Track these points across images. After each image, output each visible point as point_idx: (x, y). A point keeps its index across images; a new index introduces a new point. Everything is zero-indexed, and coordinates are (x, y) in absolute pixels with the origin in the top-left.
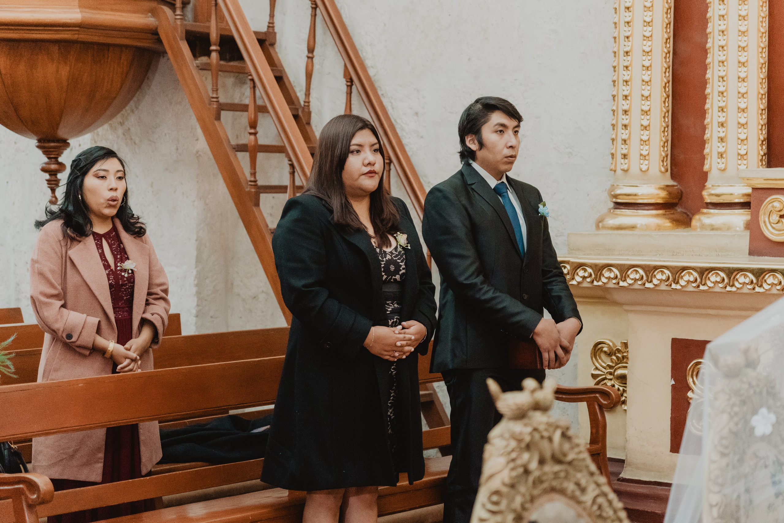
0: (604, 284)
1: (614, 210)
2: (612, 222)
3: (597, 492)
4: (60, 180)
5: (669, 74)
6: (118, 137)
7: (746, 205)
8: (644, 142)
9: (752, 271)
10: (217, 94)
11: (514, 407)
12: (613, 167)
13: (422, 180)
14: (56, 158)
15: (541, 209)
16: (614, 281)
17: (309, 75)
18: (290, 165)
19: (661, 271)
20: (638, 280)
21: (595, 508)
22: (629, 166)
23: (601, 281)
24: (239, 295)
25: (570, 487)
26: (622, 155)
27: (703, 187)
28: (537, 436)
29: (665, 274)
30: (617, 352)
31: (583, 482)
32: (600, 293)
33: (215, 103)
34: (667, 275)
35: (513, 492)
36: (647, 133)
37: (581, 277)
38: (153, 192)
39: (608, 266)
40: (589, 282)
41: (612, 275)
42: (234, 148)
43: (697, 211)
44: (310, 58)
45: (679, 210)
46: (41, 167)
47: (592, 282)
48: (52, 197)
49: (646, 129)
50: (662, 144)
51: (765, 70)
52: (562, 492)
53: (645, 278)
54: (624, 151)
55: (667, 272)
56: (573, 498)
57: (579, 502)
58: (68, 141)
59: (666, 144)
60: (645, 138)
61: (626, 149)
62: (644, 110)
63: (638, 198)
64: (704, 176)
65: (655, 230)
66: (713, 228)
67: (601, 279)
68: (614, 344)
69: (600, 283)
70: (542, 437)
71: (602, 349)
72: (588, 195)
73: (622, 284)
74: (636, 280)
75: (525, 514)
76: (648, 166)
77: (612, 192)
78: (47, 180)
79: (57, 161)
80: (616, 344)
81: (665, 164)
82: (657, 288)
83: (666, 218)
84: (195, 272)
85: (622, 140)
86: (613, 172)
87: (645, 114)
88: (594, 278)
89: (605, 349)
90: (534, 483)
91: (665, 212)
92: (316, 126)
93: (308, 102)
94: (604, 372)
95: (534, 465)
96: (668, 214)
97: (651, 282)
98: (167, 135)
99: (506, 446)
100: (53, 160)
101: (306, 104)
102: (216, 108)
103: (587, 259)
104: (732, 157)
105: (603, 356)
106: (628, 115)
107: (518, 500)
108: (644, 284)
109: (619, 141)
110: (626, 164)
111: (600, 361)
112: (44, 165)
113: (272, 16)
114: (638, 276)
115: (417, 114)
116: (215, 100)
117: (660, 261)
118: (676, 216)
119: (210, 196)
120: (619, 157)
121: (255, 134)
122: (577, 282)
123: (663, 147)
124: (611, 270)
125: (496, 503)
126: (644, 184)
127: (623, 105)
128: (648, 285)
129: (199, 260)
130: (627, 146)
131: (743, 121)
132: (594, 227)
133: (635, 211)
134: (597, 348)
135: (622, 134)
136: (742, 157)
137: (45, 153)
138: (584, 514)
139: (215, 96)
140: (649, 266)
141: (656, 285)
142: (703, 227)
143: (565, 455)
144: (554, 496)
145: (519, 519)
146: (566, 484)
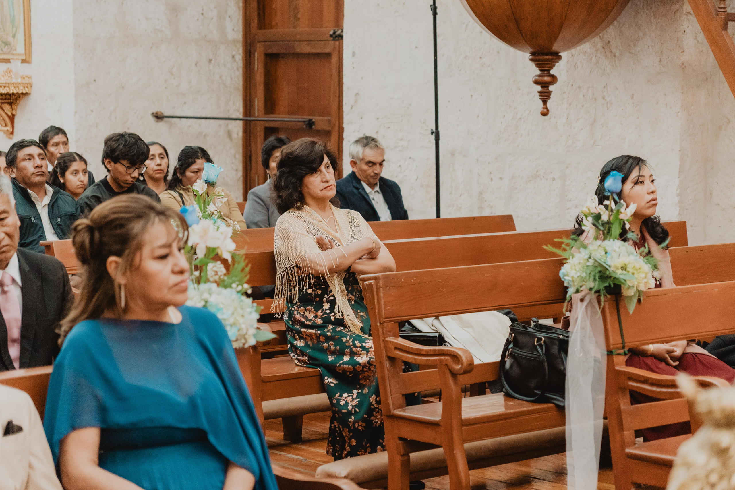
4: (552, 92)
6: (597, 50)
10: (725, 4)
14: (549, 71)
24: (718, 204)
38: (633, 103)
46: (533, 80)
48: (544, 108)
58: (559, 54)
78: (539, 92)
79: (549, 73)
84: (677, 182)
98: (650, 47)
100: (545, 72)
112: (537, 78)
116: (722, 10)
119: (692, 108)
129: (681, 170)
137: (538, 65)
139: (722, 6)
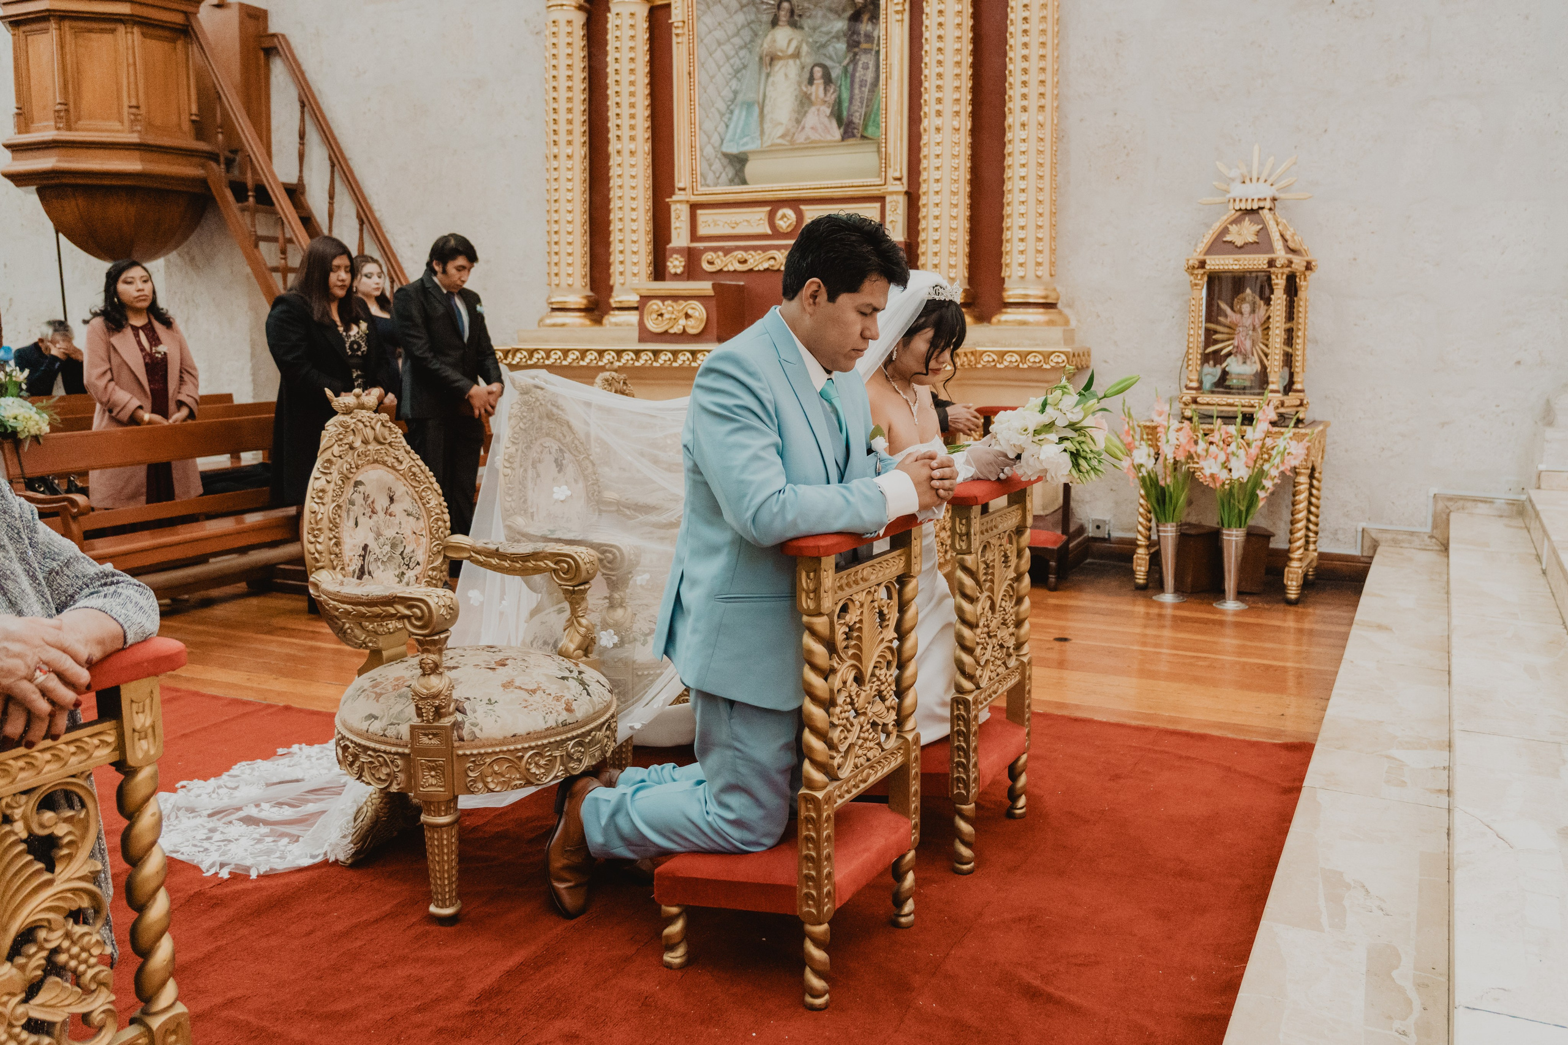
1: (551, 313)
5: (586, 217)
7: (636, 308)
8: (570, 265)
9: (632, 351)
10: (255, 229)
11: (344, 406)
12: (549, 283)
15: (478, 308)
17: (331, 215)
19: (573, 353)
21: (410, 474)
22: (560, 282)
25: (390, 460)
27: (610, 296)
29: (576, 354)
33: (254, 236)
35: (342, 461)
36: (572, 258)
39: (536, 350)
42: (271, 271)
43: (606, 313)
45: (596, 313)
49: (572, 256)
50: (581, 266)
51: (650, 214)
52: (384, 463)
53: (562, 358)
54: (556, 272)
55: (578, 353)
56: (393, 468)
57: (397, 471)
59: (586, 266)
60: (570, 262)
61: (557, 270)
62: (569, 242)
63: (567, 304)
64: (611, 289)
65: (580, 327)
66: (616, 325)
67: (532, 359)
70: (366, 426)
74: (556, 359)
75: (352, 476)
76: (574, 282)
77: (549, 300)
81: (586, 281)
82: (571, 365)
83: (586, 319)
85: (554, 264)
86: (550, 286)
87: (569, 245)
90: (358, 456)
91: (585, 314)
96: (587, 316)
97: (566, 360)
99: (338, 432)
102: (255, 239)
104: (628, 274)
106: (557, 246)
107: (346, 466)
108: (562, 362)
110: (558, 280)
113: (301, 171)
114: (557, 357)
116: (253, 233)
117: (572, 346)
118: (592, 317)
120: (553, 275)
121: (285, 259)
122: (517, 362)
123: (584, 268)
125: (328, 468)
126: (571, 295)
131: (635, 249)
132: (536, 325)
133: (566, 314)
136: (635, 275)
138: (401, 478)
142: (611, 323)
144: (376, 465)
145: (345, 479)
146: (386, 458)
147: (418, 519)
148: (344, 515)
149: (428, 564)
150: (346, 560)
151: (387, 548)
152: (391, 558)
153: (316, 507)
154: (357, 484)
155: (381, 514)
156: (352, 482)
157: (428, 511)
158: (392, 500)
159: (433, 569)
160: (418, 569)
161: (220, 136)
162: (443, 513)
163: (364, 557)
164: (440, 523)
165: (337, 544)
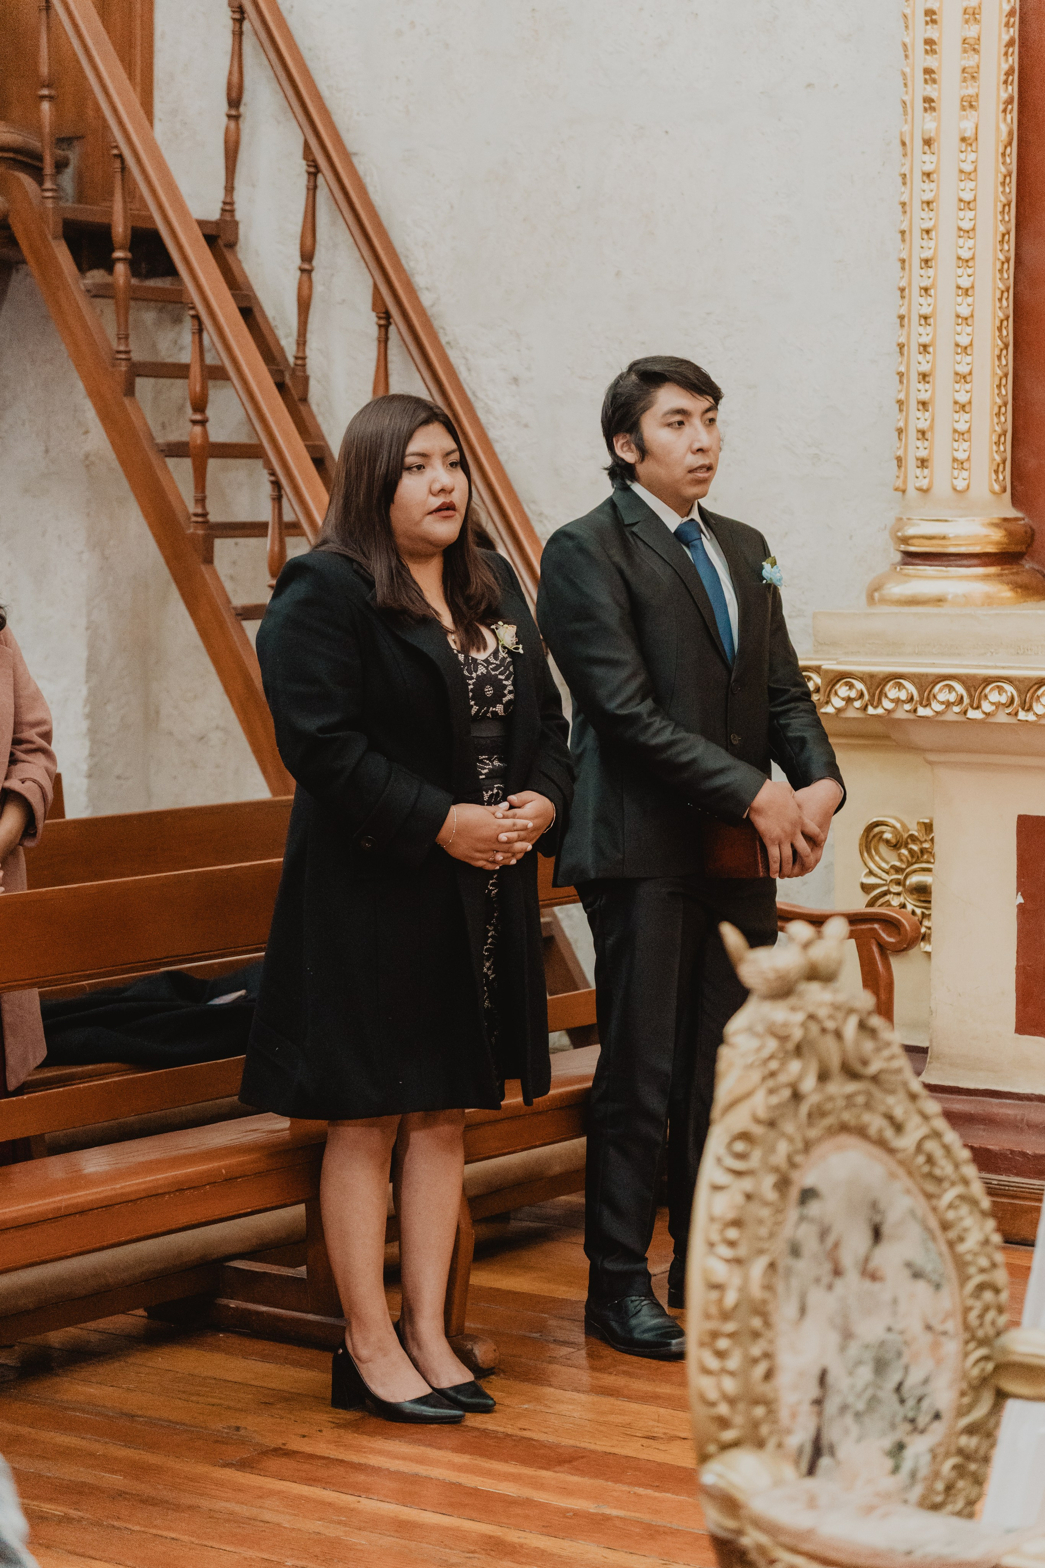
0: (887, 712)
1: (902, 567)
2: (897, 589)
3: (924, 1131)
5: (1008, 303)
8: (960, 435)
10: (127, 345)
11: (771, 975)
12: (899, 483)
13: (526, 510)
15: (767, 571)
16: (907, 707)
17: (304, 305)
18: (272, 482)
19: (998, 687)
20: (953, 704)
21: (921, 1159)
22: (931, 483)
23: (883, 707)
24: (171, 734)
25: (875, 1123)
26: (917, 459)
28: (814, 1028)
29: (1006, 692)
30: (909, 841)
31: (899, 1113)
32: (879, 728)
33: (123, 363)
34: (1009, 694)
35: (772, 1134)
36: (966, 417)
37: (843, 699)
39: (896, 678)
40: (857, 709)
41: (903, 695)
42: (162, 451)
44: (306, 272)
45: (1028, 565)
47: (865, 708)
49: (964, 411)
50: (995, 438)
52: (861, 1132)
53: (966, 700)
54: (923, 454)
55: (1009, 689)
56: (881, 1143)
57: (891, 1151)
59: (1002, 439)
60: (962, 427)
61: (925, 448)
62: (960, 373)
63: (948, 543)
65: (983, 605)
67: (881, 703)
68: (903, 825)
69: (880, 711)
70: (824, 1031)
71: (881, 837)
72: (851, 537)
73: (922, 711)
74: (948, 704)
75: (795, 1175)
76: (967, 482)
77: (898, 531)
80: (910, 827)
81: (1001, 477)
82: (991, 720)
83: (1003, 582)
84: (84, 691)
85: (918, 431)
86: (900, 493)
87: (963, 380)
88: (869, 700)
89: (888, 836)
90: (810, 1115)
91: (1002, 570)
92: (318, 405)
93: (301, 358)
94: (886, 881)
95: (809, 1084)
96: (1006, 575)
97: (978, 707)
98: (26, 423)
99: (759, 1049)
101: (299, 362)
102: (126, 371)
103: (854, 665)
105: (883, 849)
106: (928, 383)
107: (783, 1148)
108: (965, 713)
109: (912, 434)
110: (925, 478)
111: (877, 858)
113: (230, 188)
114: (952, 697)
115: (516, 380)
116: (123, 356)
117: (996, 667)
118: (1023, 579)
119: (112, 543)
120: (911, 463)
121: (203, 423)
122: (836, 708)
123: (998, 444)
124: (900, 686)
125: (742, 1156)
126: (961, 517)
127: (919, 363)
128: (972, 714)
129: (92, 666)
130: (926, 444)
132: (863, 598)
133: (944, 568)
134: (872, 835)
135: (918, 419)
138: (901, 1172)
139: (122, 348)
140: (973, 677)
141: (987, 714)
143: (865, 1063)
144: (845, 1139)
145: (783, 1184)
146: (867, 1118)
147: (938, 1286)
148: (780, 1287)
149: (961, 1412)
150: (784, 1414)
151: (866, 1373)
152: (873, 1402)
153: (720, 1271)
154: (808, 1195)
155: (852, 1276)
156: (794, 1193)
157: (961, 1264)
158: (877, 1234)
159: (970, 1430)
160: (938, 1431)
161: (46, 106)
162: (994, 1265)
163: (818, 1402)
164: (988, 1296)
165: (768, 1375)
